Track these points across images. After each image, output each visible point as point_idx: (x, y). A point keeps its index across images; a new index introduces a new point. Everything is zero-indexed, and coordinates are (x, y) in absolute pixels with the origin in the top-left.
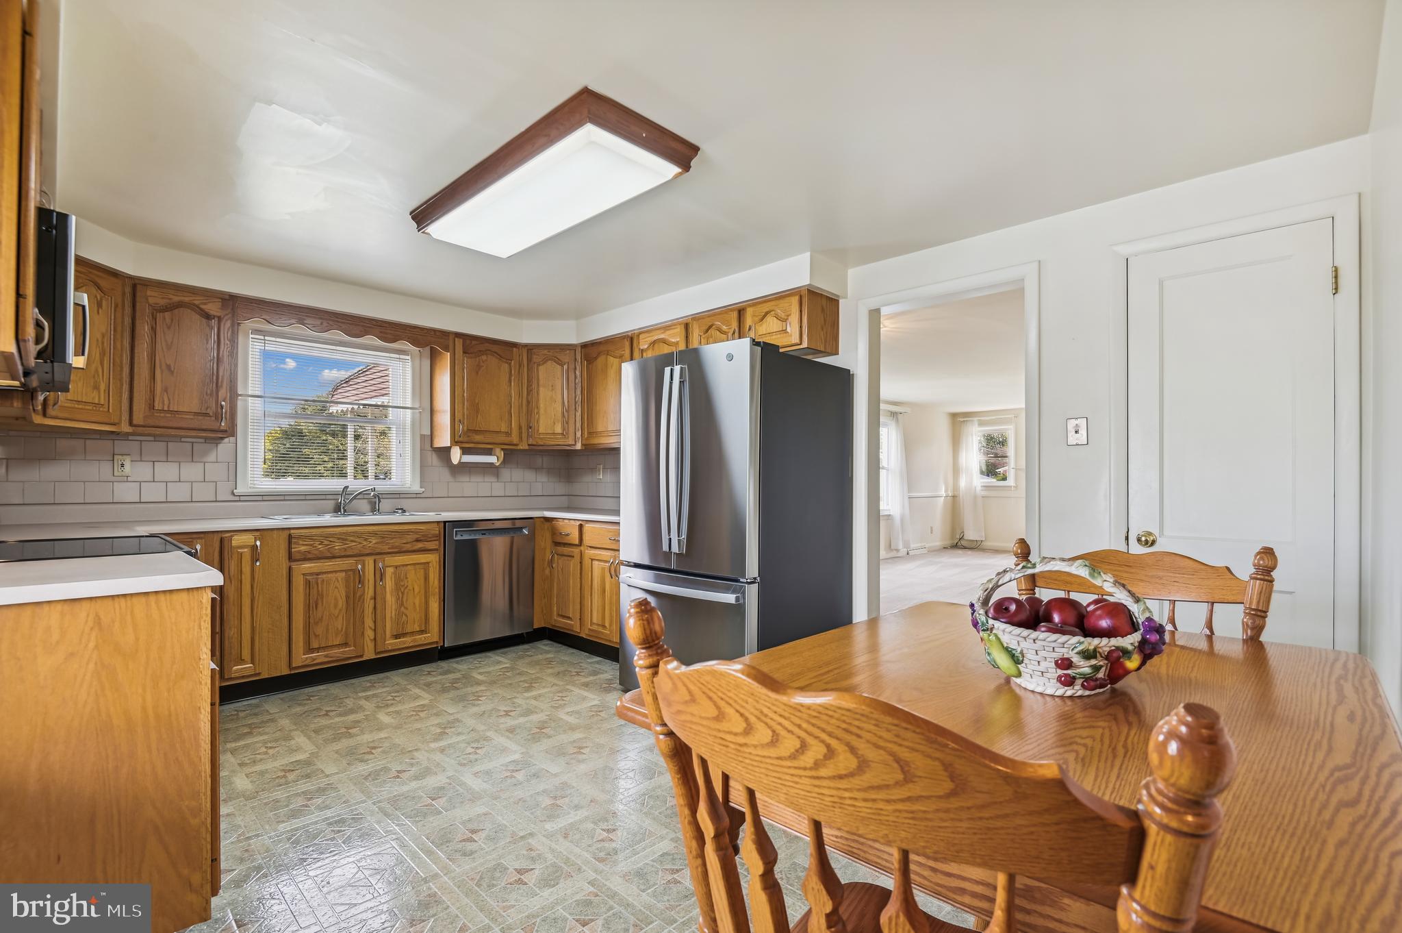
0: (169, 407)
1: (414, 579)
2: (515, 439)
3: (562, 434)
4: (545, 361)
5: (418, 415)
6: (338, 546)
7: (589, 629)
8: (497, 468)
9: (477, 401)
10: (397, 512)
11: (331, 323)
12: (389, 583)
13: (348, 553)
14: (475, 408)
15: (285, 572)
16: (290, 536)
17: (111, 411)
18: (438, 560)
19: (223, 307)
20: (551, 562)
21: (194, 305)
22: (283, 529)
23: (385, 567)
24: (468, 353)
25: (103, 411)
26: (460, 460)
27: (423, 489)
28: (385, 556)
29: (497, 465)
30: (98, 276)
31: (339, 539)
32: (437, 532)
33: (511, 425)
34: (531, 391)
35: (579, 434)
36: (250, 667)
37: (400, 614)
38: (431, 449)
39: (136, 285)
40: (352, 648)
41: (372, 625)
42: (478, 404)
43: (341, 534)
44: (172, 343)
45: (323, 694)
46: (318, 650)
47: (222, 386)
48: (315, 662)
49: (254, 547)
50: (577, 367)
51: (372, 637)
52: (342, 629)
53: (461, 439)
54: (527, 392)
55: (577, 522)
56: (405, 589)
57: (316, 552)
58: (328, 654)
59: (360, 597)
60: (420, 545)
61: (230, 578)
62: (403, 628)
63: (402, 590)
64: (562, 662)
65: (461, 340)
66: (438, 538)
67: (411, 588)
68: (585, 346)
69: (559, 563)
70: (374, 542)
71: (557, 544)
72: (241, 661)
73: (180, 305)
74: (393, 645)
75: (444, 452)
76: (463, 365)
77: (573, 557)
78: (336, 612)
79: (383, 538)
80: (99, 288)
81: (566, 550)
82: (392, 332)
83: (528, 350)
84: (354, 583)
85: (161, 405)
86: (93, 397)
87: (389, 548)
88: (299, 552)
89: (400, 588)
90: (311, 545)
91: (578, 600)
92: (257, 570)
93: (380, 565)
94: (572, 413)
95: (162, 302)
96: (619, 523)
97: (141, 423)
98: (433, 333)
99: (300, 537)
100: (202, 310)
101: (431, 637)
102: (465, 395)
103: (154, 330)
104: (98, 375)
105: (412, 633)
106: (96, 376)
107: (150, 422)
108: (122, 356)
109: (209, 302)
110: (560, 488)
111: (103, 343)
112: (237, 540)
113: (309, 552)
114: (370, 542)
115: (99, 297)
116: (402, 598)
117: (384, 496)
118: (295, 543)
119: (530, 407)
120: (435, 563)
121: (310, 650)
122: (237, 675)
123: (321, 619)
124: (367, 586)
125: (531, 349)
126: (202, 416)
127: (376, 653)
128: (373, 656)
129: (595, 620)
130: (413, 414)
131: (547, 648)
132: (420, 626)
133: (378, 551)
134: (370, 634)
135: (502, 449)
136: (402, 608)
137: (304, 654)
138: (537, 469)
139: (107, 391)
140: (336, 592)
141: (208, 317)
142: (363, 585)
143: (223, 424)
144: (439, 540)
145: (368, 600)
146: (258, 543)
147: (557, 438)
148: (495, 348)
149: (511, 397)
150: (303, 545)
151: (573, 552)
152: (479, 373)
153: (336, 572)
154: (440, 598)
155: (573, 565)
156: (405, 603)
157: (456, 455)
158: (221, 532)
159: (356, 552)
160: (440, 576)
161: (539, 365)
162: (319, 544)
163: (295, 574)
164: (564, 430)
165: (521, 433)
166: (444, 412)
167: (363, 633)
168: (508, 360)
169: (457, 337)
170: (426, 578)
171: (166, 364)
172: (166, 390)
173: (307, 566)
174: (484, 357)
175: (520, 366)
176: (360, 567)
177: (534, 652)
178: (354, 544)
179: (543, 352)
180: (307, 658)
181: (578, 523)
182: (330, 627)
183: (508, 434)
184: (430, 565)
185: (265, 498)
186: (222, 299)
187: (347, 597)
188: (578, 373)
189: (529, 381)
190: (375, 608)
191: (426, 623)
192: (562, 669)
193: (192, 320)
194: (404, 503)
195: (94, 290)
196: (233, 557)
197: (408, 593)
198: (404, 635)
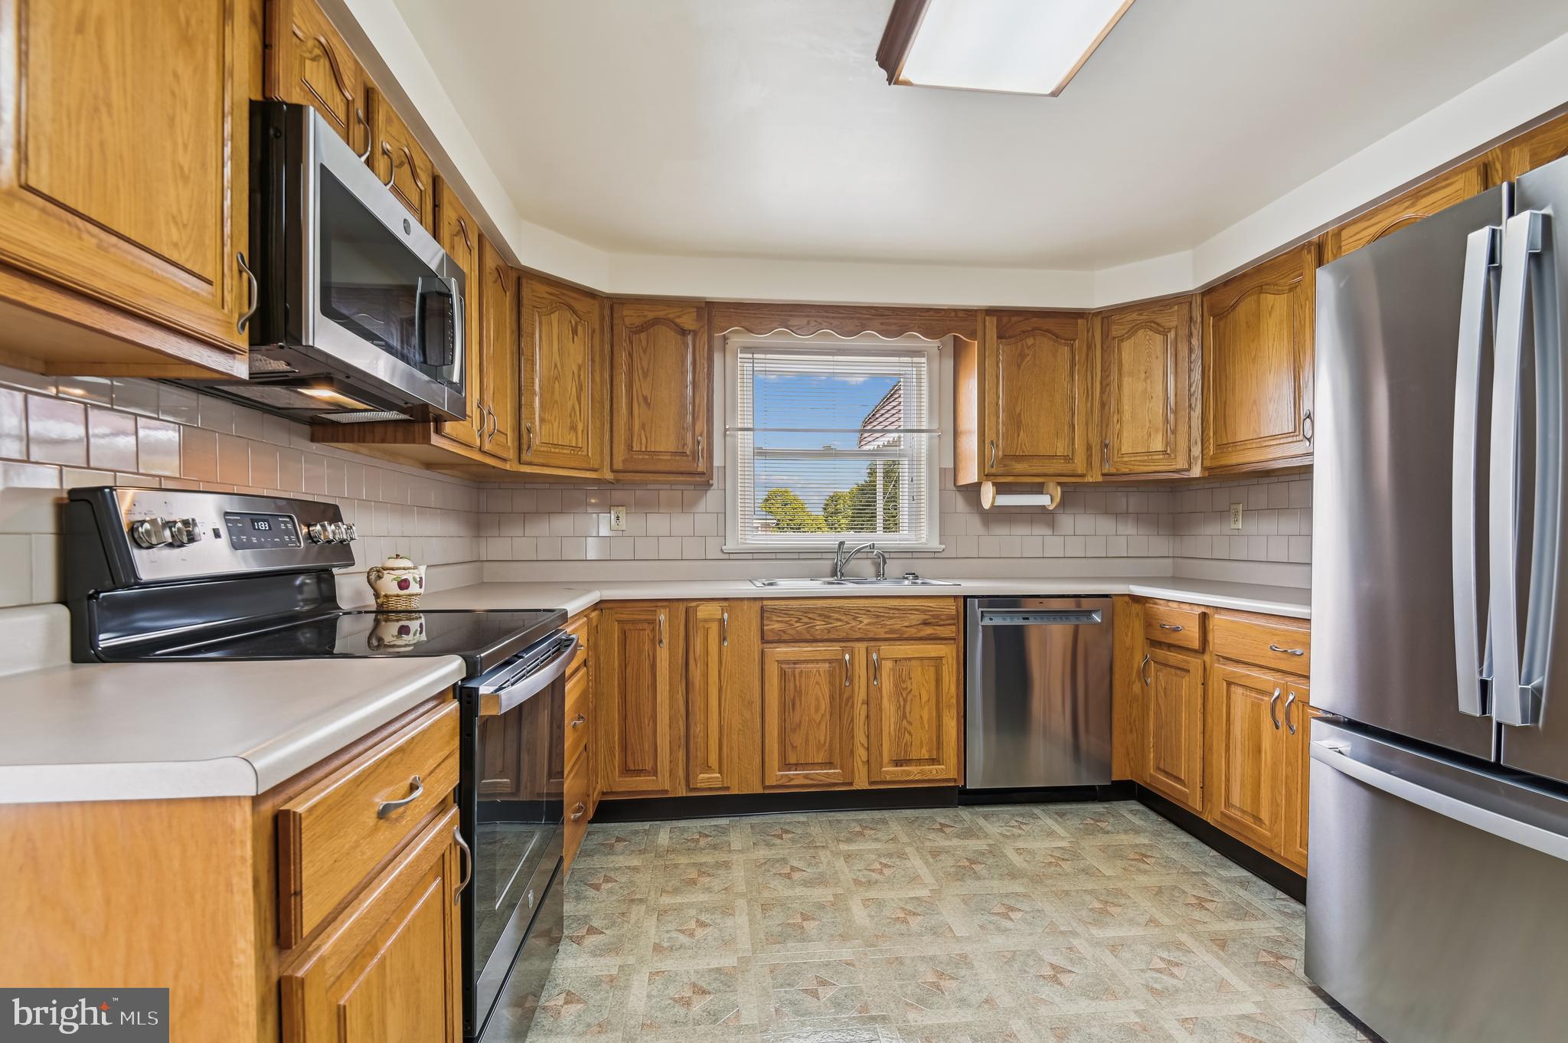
0: (646, 447)
1: (921, 681)
2: (1079, 464)
3: (1165, 452)
4: (1133, 331)
5: (936, 441)
6: (820, 625)
7: (1222, 813)
8: (1052, 513)
9: (1018, 411)
10: (907, 578)
11: (819, 320)
12: (887, 683)
13: (833, 636)
14: (1015, 422)
15: (757, 656)
16: (764, 608)
17: (590, 455)
18: (955, 655)
19: (699, 317)
20: (1144, 673)
21: (669, 320)
22: (755, 599)
23: (880, 659)
24: (1006, 338)
25: (581, 455)
26: (993, 502)
27: (943, 546)
28: (880, 643)
29: (1051, 508)
30: (573, 298)
31: (820, 615)
32: (954, 612)
33: (1073, 444)
34: (1108, 385)
35: (1197, 451)
36: (718, 778)
37: (901, 731)
38: (954, 488)
39: (614, 304)
40: (837, 771)
41: (864, 741)
42: (1020, 414)
43: (822, 608)
44: (648, 370)
45: (799, 831)
46: (797, 766)
47: (698, 416)
48: (792, 783)
49: (721, 621)
50: (1195, 332)
51: (865, 759)
52: (825, 742)
53: (993, 471)
54: (1101, 388)
55: (1196, 608)
56: (907, 695)
57: (792, 632)
58: (808, 774)
59: (848, 700)
60: (928, 631)
61: (695, 659)
62: (906, 751)
63: (904, 695)
64: (1169, 863)
65: (995, 319)
66: (956, 621)
67: (917, 694)
68: (1209, 291)
69: (1158, 678)
70: (866, 621)
71: (1155, 643)
72: (708, 768)
73: (655, 322)
74: (892, 774)
75: (972, 492)
76: (998, 356)
77: (1188, 671)
78: (818, 718)
79: (878, 617)
80: (574, 312)
81: (1174, 657)
82: (895, 321)
83: (1103, 318)
84: (841, 679)
85: (639, 445)
86: (570, 439)
87: (885, 633)
88: (772, 630)
89: (901, 691)
90: (786, 622)
91: (1199, 753)
92: (724, 650)
93: (875, 656)
94: (1184, 413)
95: (638, 321)
96: (1309, 621)
97: (621, 468)
98: (953, 314)
99: (774, 611)
100: (676, 325)
101: (945, 772)
102: (1000, 402)
103: (630, 355)
104: (575, 413)
105: (919, 761)
106: (573, 414)
107: (631, 467)
108: (602, 390)
109: (685, 314)
110: (1160, 545)
111: (579, 376)
112: (703, 612)
113: (784, 632)
114: (861, 622)
115: (573, 323)
116: (904, 705)
117: (893, 555)
118: (768, 618)
119: (1105, 410)
120: (950, 660)
121: (786, 765)
122: (703, 785)
123: (799, 725)
124: (857, 684)
125: (1107, 316)
126: (678, 456)
127: (871, 783)
128: (866, 786)
129: (1236, 799)
130: (930, 438)
131: (1137, 821)
132: (930, 751)
133: (871, 635)
134: (861, 753)
135: (1059, 484)
136: (905, 722)
137: (779, 771)
138: (1118, 515)
139: (585, 431)
140: (817, 692)
141: (683, 332)
142: (851, 682)
143: (700, 465)
144: (957, 625)
145: (859, 705)
146: (726, 616)
147: (1154, 461)
148: (1049, 323)
149: (1073, 398)
150: (778, 621)
151: (1186, 661)
152: (1022, 367)
153: (817, 661)
154: (958, 713)
155: (1188, 687)
156: (908, 714)
157: (988, 496)
158: (687, 600)
159: (843, 635)
160: (958, 677)
161: (1122, 340)
162: (796, 622)
163: (767, 660)
164: (1167, 444)
165: (1089, 457)
166: (970, 432)
167: (852, 752)
168: (1070, 341)
169: (988, 315)
170: (938, 681)
171: (643, 396)
172: (643, 426)
173: (783, 651)
174: (1030, 341)
175: (1089, 347)
176: (847, 657)
177: (1113, 825)
178: (839, 623)
179: (1129, 318)
180: (782, 776)
181: (1199, 610)
182: (810, 737)
183: (1070, 459)
184: (944, 661)
185: (756, 556)
186: (696, 307)
187: (832, 697)
188: (1195, 342)
189: (1105, 370)
190: (868, 717)
191: (938, 749)
192: (1167, 881)
193: (667, 338)
194: (918, 566)
195: (568, 315)
196: (699, 632)
197: (912, 700)
198: (908, 762)
